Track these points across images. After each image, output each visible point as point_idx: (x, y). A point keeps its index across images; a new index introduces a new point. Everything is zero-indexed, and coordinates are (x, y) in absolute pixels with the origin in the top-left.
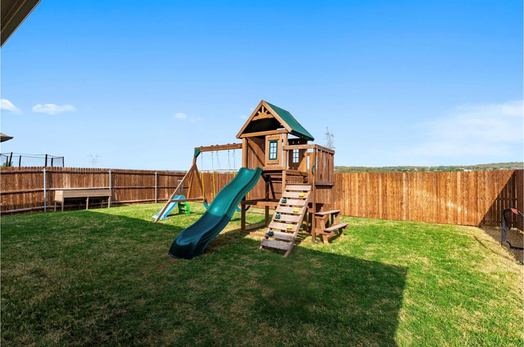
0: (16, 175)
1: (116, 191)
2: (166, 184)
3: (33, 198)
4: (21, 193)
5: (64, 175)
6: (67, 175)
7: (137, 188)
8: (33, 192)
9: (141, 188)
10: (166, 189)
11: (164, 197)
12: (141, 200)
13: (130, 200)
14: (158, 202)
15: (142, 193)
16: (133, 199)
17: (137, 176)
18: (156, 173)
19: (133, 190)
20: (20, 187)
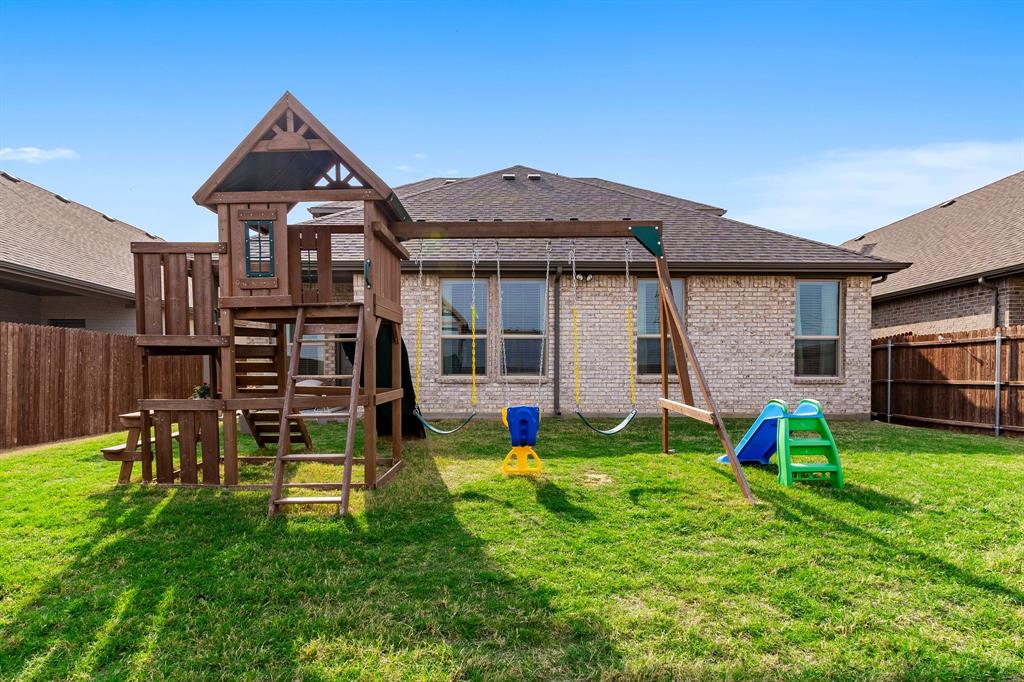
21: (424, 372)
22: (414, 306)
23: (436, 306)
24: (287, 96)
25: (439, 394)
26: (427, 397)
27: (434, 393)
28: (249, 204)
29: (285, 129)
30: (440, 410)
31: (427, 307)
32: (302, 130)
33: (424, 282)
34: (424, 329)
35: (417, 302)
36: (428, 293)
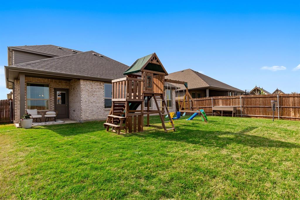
0: (205, 101)
1: (246, 108)
2: (291, 104)
3: (209, 110)
4: (206, 107)
5: (219, 100)
6: (221, 100)
7: (261, 107)
8: (209, 107)
9: (264, 107)
10: (291, 109)
11: (289, 115)
12: (265, 116)
13: (256, 115)
14: (281, 118)
15: (265, 111)
16: (258, 115)
17: (260, 99)
18: (278, 96)
19: (258, 108)
20: (206, 106)
21: (101, 108)
22: (98, 90)
23: (103, 90)
24: (155, 53)
25: (105, 113)
26: (102, 114)
27: (104, 113)
28: (148, 73)
29: (154, 59)
30: (105, 118)
31: (101, 90)
32: (156, 60)
33: (100, 84)
34: (101, 96)
35: (99, 89)
36: (101, 87)
